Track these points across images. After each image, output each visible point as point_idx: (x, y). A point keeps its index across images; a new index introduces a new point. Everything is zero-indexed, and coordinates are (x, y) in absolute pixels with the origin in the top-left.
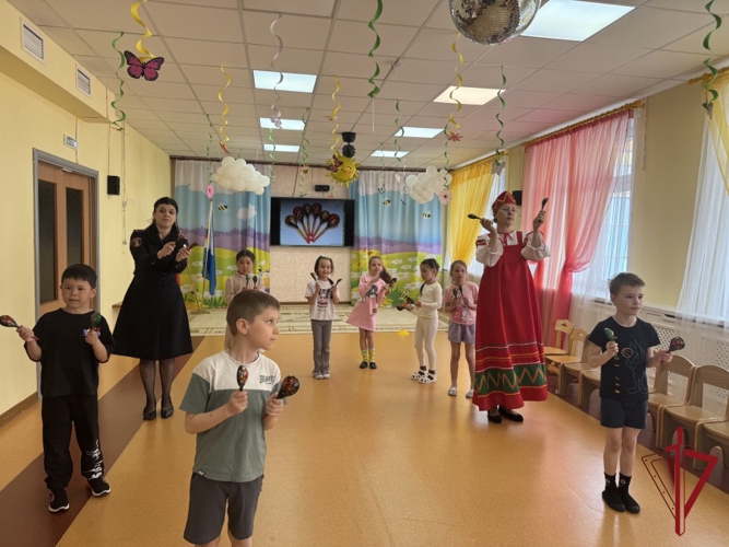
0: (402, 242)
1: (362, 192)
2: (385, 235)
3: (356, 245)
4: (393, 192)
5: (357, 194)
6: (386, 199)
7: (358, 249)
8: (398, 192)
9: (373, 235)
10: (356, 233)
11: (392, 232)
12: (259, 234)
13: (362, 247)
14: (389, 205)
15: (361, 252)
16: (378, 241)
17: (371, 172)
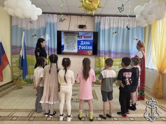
0: (122, 53)
1: (102, 27)
2: (113, 49)
3: (98, 54)
4: (118, 27)
5: (100, 29)
6: (114, 31)
7: (99, 56)
8: (121, 27)
9: (107, 49)
10: (98, 48)
11: (116, 48)
12: (51, 48)
13: (101, 55)
14: (115, 34)
15: (101, 58)
16: (110, 52)
17: (107, 17)
